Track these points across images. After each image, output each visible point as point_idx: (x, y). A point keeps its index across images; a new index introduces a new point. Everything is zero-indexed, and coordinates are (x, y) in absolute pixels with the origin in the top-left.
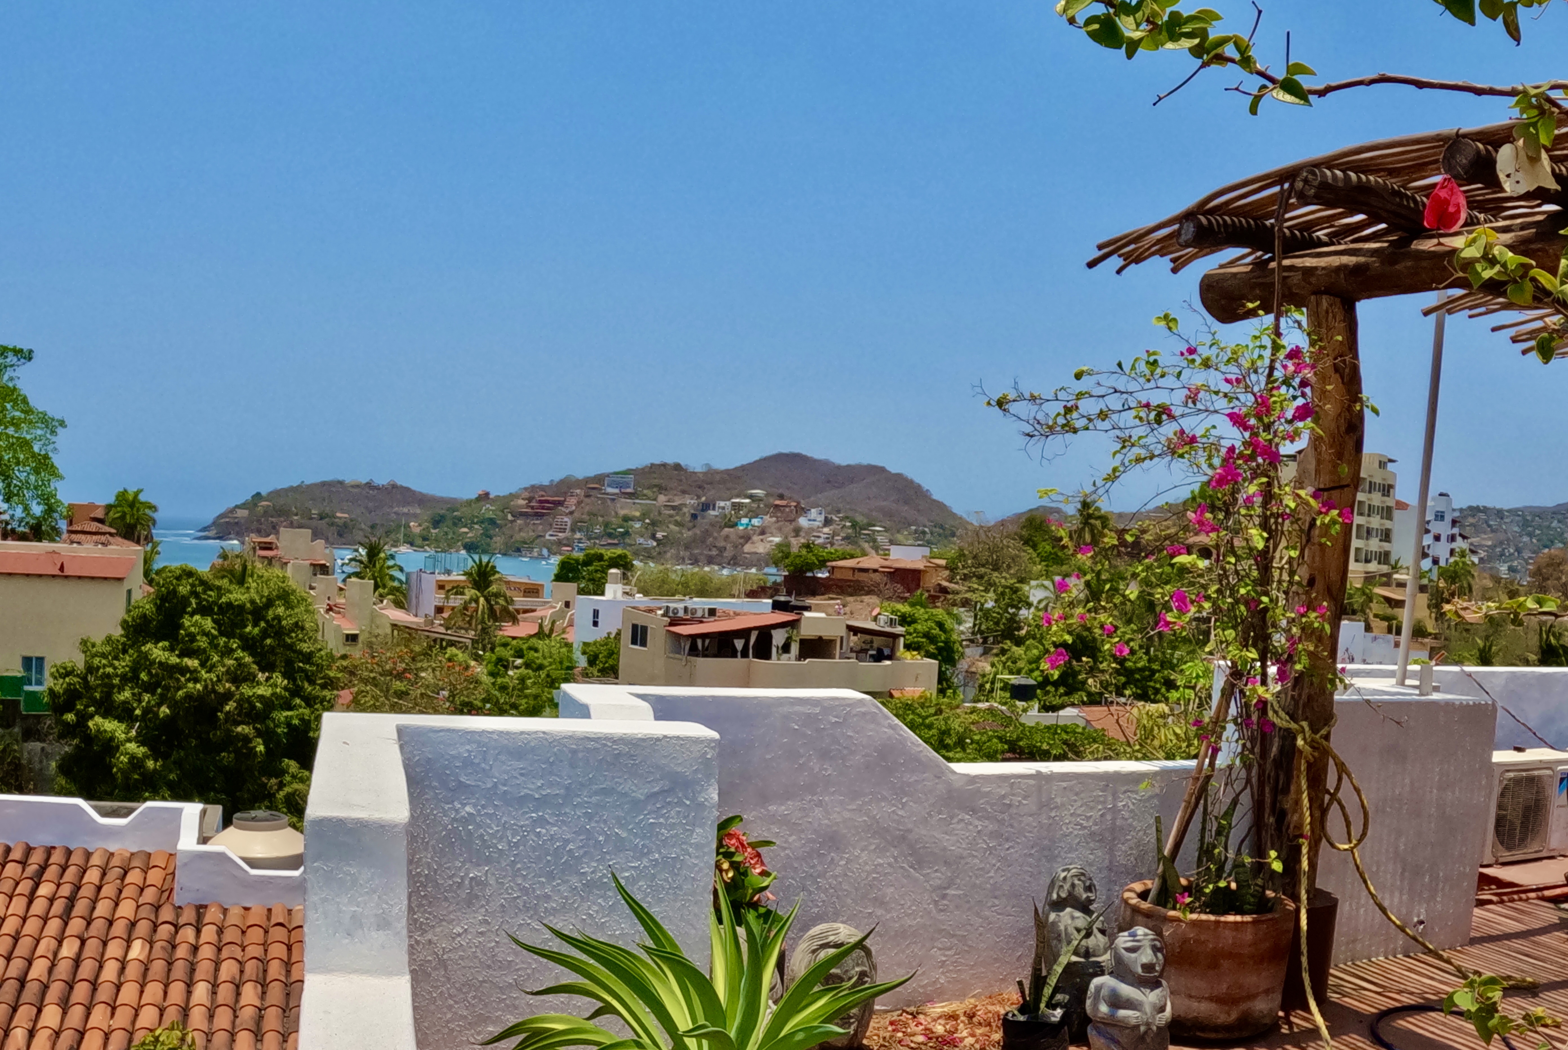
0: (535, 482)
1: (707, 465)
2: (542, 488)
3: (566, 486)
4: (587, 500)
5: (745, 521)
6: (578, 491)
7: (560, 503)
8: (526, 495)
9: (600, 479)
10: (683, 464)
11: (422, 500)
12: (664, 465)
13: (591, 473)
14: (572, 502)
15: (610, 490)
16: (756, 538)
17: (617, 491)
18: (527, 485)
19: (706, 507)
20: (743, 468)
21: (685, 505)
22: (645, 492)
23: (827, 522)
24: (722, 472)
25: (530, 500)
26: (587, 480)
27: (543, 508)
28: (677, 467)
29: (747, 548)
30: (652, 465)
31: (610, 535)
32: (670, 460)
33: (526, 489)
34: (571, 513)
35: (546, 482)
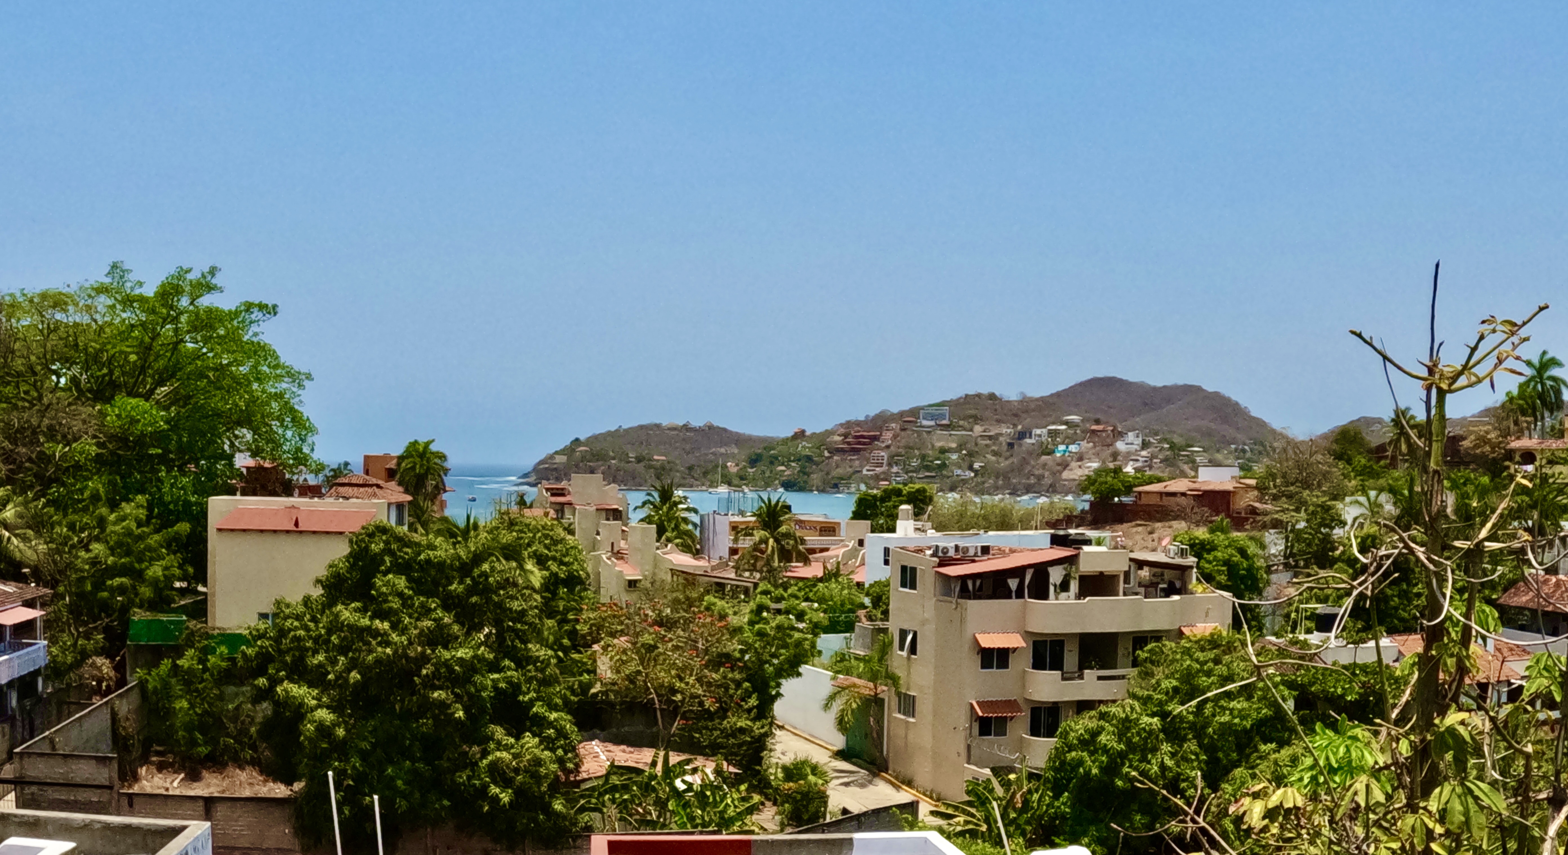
0: (852, 417)
1: (1022, 393)
2: (858, 423)
3: (881, 421)
4: (903, 433)
5: (1062, 448)
6: (893, 425)
7: (875, 438)
8: (842, 431)
9: (915, 412)
10: (997, 393)
11: (739, 440)
12: (979, 395)
13: (906, 407)
14: (888, 436)
15: (925, 423)
16: (1074, 464)
17: (932, 423)
18: (843, 421)
19: (1022, 435)
20: (1058, 395)
21: (1001, 434)
22: (961, 423)
23: (1145, 445)
24: (1037, 400)
25: (846, 436)
26: (902, 414)
27: (859, 443)
28: (992, 397)
29: (1066, 475)
30: (967, 396)
31: (927, 468)
32: (985, 391)
33: (842, 425)
34: (888, 447)
35: (862, 418)
